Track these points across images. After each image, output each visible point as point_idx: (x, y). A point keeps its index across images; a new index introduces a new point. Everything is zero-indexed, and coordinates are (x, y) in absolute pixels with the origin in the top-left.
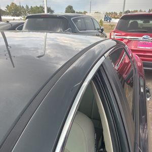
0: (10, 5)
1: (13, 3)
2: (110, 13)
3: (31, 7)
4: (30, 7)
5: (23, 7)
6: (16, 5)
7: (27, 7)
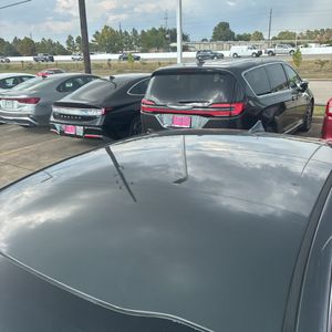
0: (100, 32)
1: (106, 27)
2: (317, 32)
3: (143, 32)
4: (139, 33)
5: (126, 33)
6: (112, 31)
7: (135, 32)
